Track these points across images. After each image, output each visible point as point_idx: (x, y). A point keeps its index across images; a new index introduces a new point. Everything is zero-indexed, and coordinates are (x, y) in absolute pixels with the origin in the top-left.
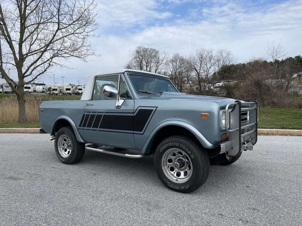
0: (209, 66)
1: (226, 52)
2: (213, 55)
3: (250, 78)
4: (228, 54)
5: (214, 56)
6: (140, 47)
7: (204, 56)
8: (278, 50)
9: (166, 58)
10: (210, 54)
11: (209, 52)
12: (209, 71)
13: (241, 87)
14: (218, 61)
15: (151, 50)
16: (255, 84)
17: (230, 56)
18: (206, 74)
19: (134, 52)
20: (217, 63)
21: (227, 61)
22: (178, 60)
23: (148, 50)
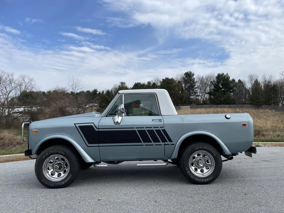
0: (8, 89)
1: (29, 78)
2: (14, 78)
3: (55, 105)
4: (31, 80)
5: (15, 80)
7: (4, 78)
8: (77, 83)
10: (11, 77)
11: (9, 75)
12: (9, 94)
13: (46, 113)
14: (20, 85)
16: (59, 111)
17: (33, 82)
18: (5, 98)
20: (19, 87)
21: (29, 87)
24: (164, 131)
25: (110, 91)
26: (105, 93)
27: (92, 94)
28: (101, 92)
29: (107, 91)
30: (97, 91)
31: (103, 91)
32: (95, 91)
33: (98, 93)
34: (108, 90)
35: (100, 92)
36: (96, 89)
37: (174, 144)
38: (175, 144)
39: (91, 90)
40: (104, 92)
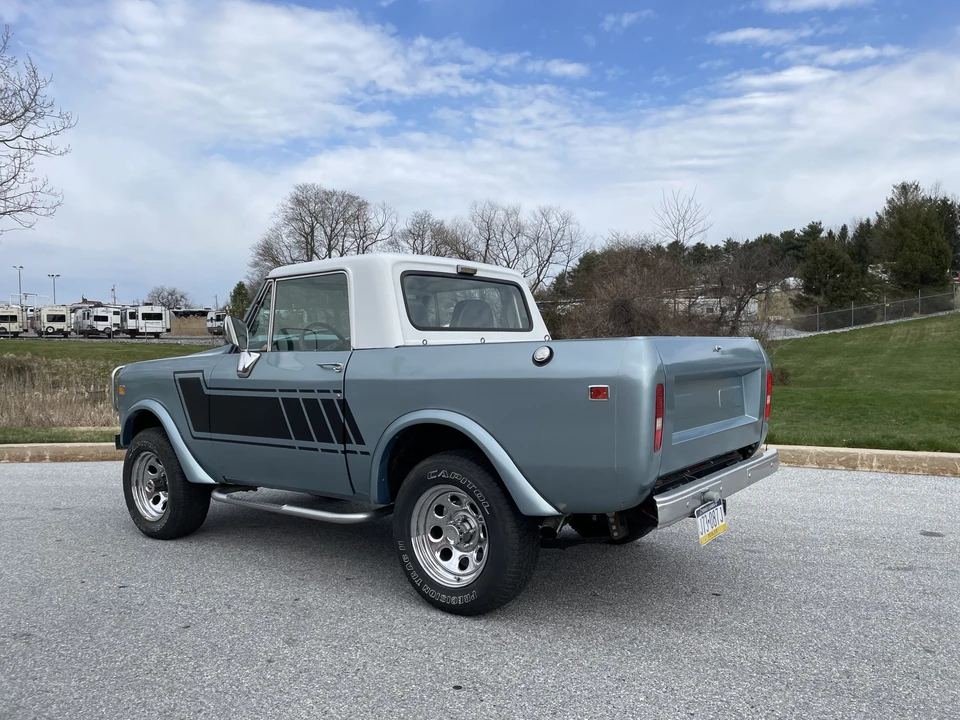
1: (559, 215)
4: (566, 220)
5: (525, 225)
6: (304, 188)
7: (497, 222)
8: (689, 213)
9: (387, 225)
10: (513, 219)
11: (509, 212)
14: (537, 239)
15: (343, 197)
19: (285, 202)
22: (429, 233)
23: (335, 198)
24: (343, 403)
25: (873, 222)
26: (851, 233)
27: (803, 241)
28: (837, 232)
29: (861, 224)
30: (821, 231)
31: (844, 229)
32: (814, 230)
33: (824, 234)
34: (864, 222)
35: (830, 233)
36: (816, 220)
37: (368, 453)
38: (371, 453)
39: (799, 227)
40: (849, 229)
